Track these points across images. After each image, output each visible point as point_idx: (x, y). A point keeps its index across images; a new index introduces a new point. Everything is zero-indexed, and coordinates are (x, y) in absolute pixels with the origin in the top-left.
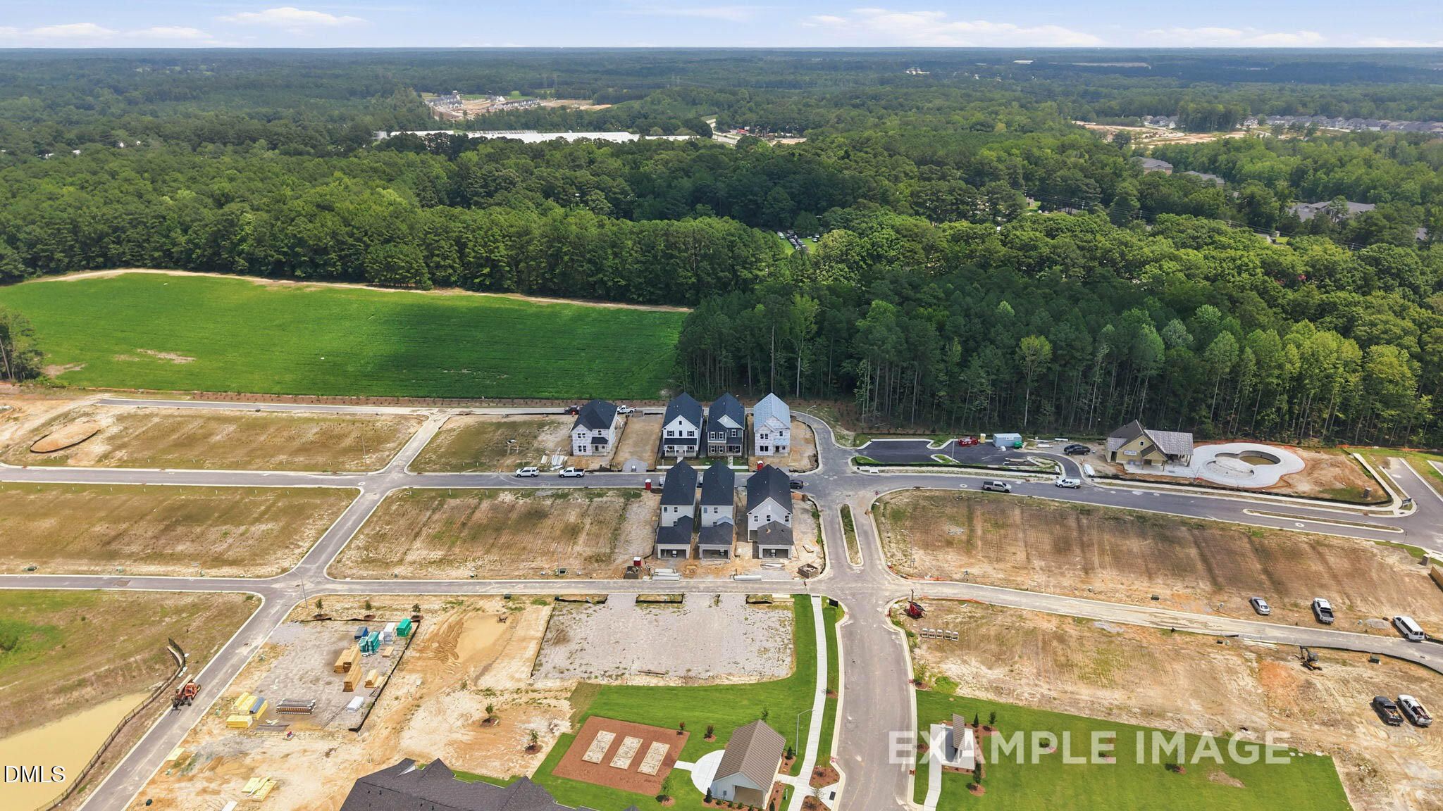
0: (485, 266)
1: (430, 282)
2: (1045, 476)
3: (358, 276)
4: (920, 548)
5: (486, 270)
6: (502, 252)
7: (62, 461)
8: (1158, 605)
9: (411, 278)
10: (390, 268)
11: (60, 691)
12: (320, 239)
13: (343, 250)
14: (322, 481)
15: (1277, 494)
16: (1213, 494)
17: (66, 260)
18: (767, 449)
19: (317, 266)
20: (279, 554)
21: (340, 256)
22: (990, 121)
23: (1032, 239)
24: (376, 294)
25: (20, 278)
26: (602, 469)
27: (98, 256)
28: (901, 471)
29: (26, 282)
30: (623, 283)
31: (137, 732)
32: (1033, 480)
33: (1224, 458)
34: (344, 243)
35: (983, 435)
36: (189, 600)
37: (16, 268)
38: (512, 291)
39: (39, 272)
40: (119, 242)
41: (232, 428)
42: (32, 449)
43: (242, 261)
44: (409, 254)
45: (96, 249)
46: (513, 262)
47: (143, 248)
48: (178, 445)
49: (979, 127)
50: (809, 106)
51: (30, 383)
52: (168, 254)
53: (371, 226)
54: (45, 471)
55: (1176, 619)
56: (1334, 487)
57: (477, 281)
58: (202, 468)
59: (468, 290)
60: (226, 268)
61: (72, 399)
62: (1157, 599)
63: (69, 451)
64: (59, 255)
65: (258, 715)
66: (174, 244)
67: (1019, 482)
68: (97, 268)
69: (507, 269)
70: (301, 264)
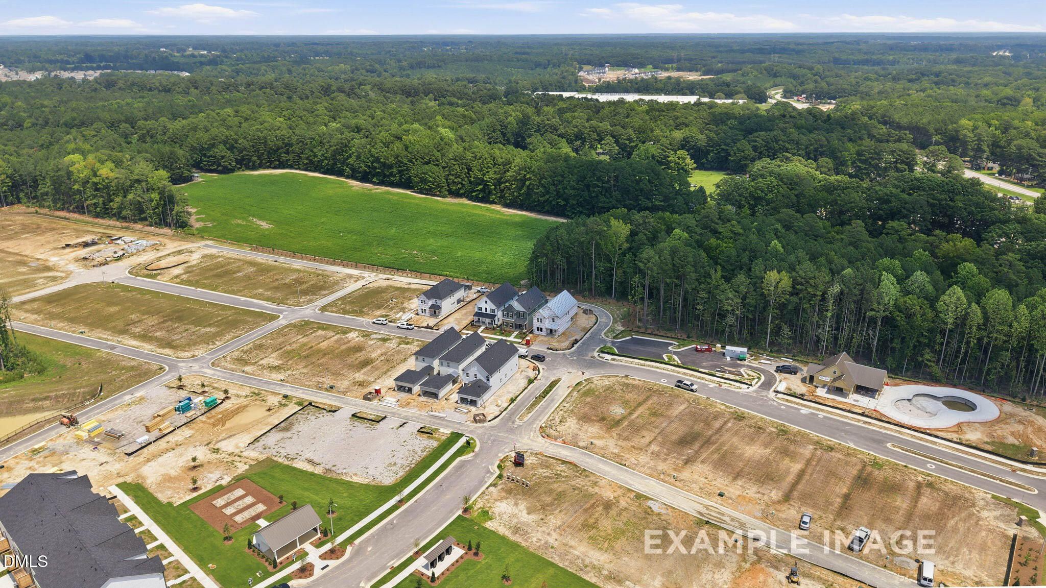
0: (480, 184)
1: (446, 193)
2: (738, 384)
3: (407, 184)
4: (577, 418)
5: (480, 187)
6: (491, 176)
7: (153, 277)
8: (720, 502)
9: (435, 189)
10: (423, 181)
11: (34, 400)
12: (387, 159)
13: (401, 167)
14: (266, 308)
15: (937, 437)
16: (874, 425)
17: (258, 162)
18: (541, 331)
19: (385, 176)
20: (201, 346)
21: (399, 170)
22: (1018, 95)
23: (887, 195)
24: (415, 198)
25: (232, 171)
26: (428, 327)
27: (275, 160)
28: (627, 362)
29: (236, 173)
30: (563, 203)
31: (39, 428)
32: (724, 386)
33: (922, 398)
34: (402, 162)
35: (719, 345)
36: (133, 363)
37: (230, 164)
38: (496, 203)
39: (243, 168)
40: (287, 153)
41: (252, 269)
42: (148, 268)
43: (348, 169)
44: (434, 172)
45: (274, 157)
46: (499, 182)
47: (300, 158)
48: (218, 276)
49: (1005, 101)
50: (869, 79)
51: (180, 230)
52: (311, 162)
53: (418, 152)
54: (143, 280)
55: (723, 515)
56: (1006, 441)
57: (474, 194)
58: (215, 290)
59: (469, 200)
60: (340, 173)
61: (193, 242)
62: (722, 496)
63: (162, 271)
64: (254, 158)
65: (92, 435)
66: (315, 156)
67: (712, 385)
68: (275, 168)
69: (493, 187)
70: (377, 174)
